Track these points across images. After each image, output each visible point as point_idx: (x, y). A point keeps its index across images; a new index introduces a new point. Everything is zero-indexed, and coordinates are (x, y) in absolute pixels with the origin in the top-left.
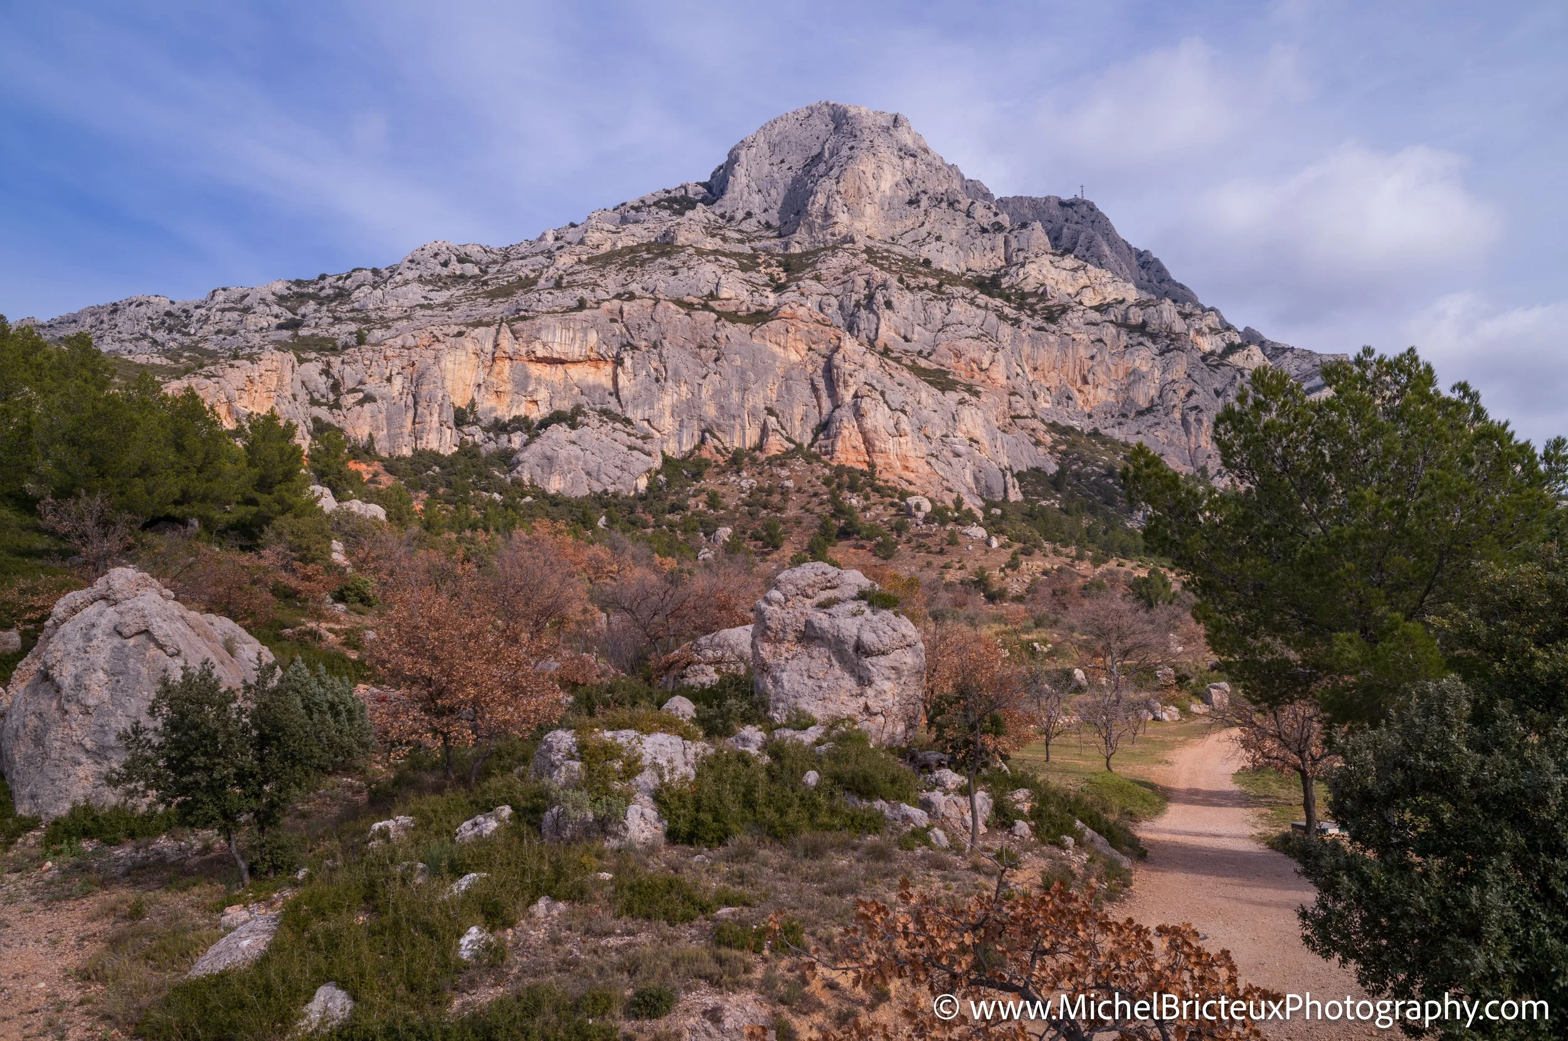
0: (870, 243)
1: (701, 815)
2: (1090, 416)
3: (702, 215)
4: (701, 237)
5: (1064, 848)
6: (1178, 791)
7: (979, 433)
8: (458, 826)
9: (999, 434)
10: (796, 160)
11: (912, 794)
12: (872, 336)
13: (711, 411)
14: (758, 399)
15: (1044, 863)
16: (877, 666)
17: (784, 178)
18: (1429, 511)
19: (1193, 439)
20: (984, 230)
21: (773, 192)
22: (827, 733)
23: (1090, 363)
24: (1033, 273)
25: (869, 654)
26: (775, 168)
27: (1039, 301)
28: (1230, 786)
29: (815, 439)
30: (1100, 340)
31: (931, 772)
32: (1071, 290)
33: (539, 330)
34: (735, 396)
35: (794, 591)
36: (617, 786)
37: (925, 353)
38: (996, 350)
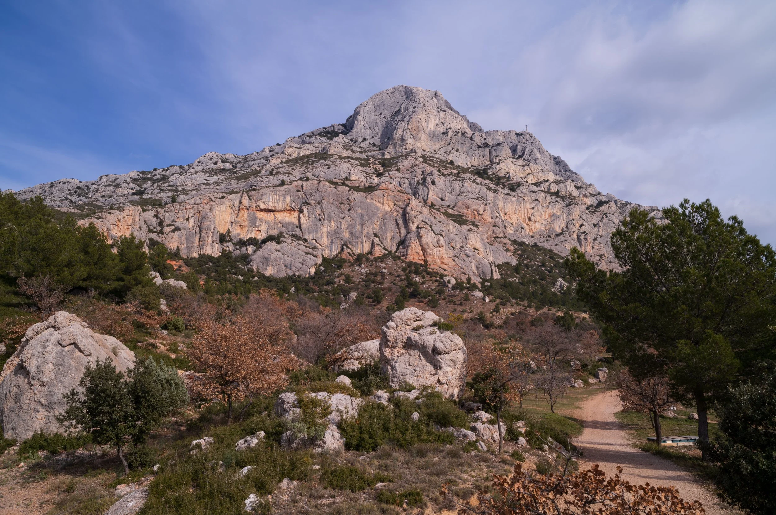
0: (424, 153)
1: (363, 435)
2: (532, 237)
3: (341, 139)
4: (341, 150)
5: (544, 451)
6: (588, 422)
7: (479, 245)
8: (237, 441)
9: (488, 246)
10: (388, 113)
11: (467, 424)
12: (425, 198)
13: (346, 235)
14: (369, 229)
15: (535, 459)
16: (443, 359)
17: (382, 122)
18: (723, 279)
19: (583, 248)
20: (479, 147)
21: (376, 129)
22: (421, 394)
23: (532, 211)
24: (504, 167)
25: (440, 353)
26: (377, 117)
27: (507, 181)
28: (613, 419)
29: (398, 249)
30: (537, 200)
31: (474, 412)
32: (522, 176)
33: (262, 195)
34: (358, 228)
35: (401, 322)
36: (319, 421)
37: (451, 206)
38: (486, 205)
